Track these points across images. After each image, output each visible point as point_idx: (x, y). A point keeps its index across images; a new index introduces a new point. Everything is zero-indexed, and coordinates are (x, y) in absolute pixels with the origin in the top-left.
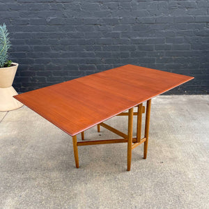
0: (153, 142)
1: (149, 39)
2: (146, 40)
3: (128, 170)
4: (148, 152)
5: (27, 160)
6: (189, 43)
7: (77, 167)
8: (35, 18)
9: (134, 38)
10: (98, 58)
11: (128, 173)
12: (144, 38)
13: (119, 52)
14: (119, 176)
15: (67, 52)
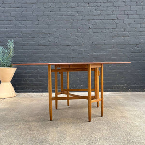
1: (102, 55)
2: (99, 55)
3: (90, 121)
5: (13, 118)
6: (127, 57)
7: (51, 120)
8: (31, 42)
9: (92, 54)
11: (89, 123)
12: (98, 54)
14: (82, 124)
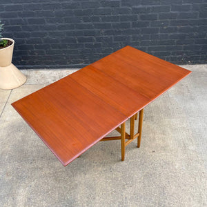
0: (148, 127)
2: (149, 8)
4: (142, 140)
6: (198, 10)
9: (136, 7)
10: (96, 30)
12: (147, 6)
13: (119, 23)
14: (114, 167)
15: (63, 24)
